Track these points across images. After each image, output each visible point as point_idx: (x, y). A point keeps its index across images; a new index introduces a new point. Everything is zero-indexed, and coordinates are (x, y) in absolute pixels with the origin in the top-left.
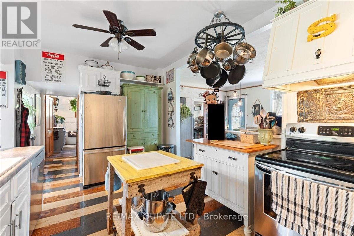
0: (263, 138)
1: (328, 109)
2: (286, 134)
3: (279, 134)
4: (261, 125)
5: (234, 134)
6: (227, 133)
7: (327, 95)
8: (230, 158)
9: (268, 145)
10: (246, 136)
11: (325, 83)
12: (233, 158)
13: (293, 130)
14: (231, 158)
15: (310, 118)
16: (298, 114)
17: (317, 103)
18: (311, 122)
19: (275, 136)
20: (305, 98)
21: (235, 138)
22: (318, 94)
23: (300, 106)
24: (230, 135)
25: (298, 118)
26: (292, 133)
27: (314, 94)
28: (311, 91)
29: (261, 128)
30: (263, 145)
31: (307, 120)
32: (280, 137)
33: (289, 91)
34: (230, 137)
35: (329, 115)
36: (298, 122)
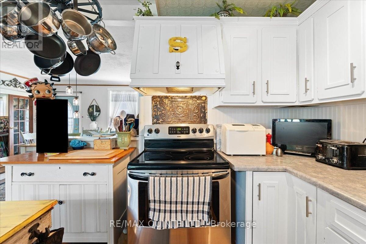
0: (123, 142)
1: (173, 113)
2: (144, 136)
3: (135, 136)
4: (120, 128)
5: (82, 141)
6: (72, 141)
7: (173, 101)
8: (85, 174)
9: (128, 149)
10: (102, 142)
11: (173, 92)
12: (90, 173)
13: (150, 131)
14: (88, 174)
15: (162, 120)
16: (152, 117)
17: (166, 107)
18: (162, 124)
19: (132, 139)
20: (158, 103)
21: (84, 146)
22: (167, 100)
23: (154, 110)
24: (77, 142)
25: (153, 120)
26: (149, 134)
27: (164, 100)
28: (162, 97)
29: (120, 131)
30: (123, 150)
31: (159, 122)
32: (137, 139)
33: (145, 94)
34: (77, 146)
35: (174, 118)
36: (152, 124)
